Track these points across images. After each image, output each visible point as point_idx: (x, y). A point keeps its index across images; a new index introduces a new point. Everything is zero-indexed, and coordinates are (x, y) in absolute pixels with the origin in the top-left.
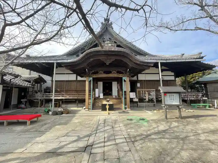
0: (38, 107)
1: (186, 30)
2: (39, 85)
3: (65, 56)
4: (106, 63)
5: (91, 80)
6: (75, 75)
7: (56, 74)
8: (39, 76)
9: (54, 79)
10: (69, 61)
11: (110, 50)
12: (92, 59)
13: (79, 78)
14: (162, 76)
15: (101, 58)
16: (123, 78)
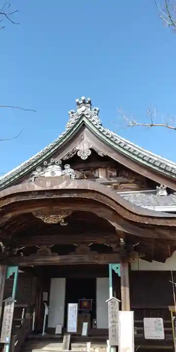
15: (34, 211)
16: (110, 265)
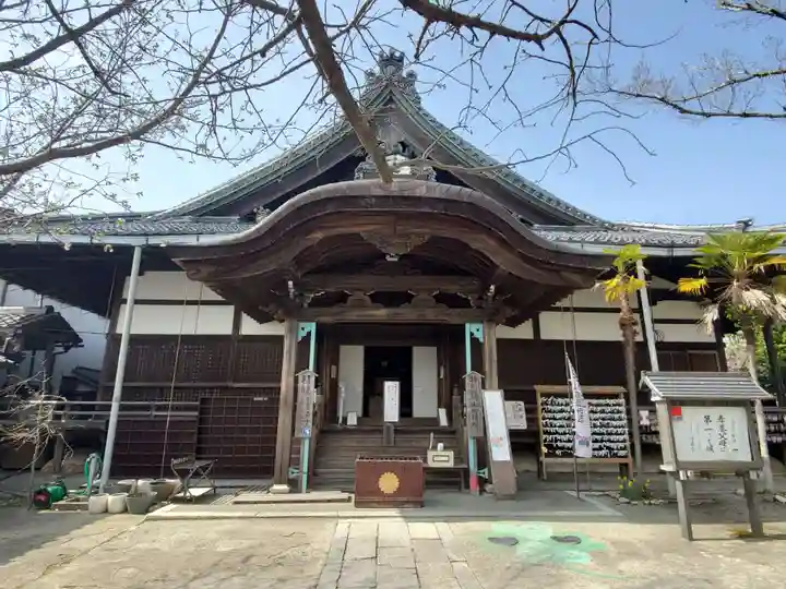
0: (29, 469)
1: (745, 115)
2: (40, 355)
3: (186, 218)
4: (384, 255)
5: (309, 334)
6: (231, 309)
7: (137, 302)
8: (50, 309)
9: (122, 329)
10: (206, 240)
11: (406, 194)
12: (319, 235)
13: (250, 327)
14: (655, 321)
15: (364, 231)
16: (467, 326)
